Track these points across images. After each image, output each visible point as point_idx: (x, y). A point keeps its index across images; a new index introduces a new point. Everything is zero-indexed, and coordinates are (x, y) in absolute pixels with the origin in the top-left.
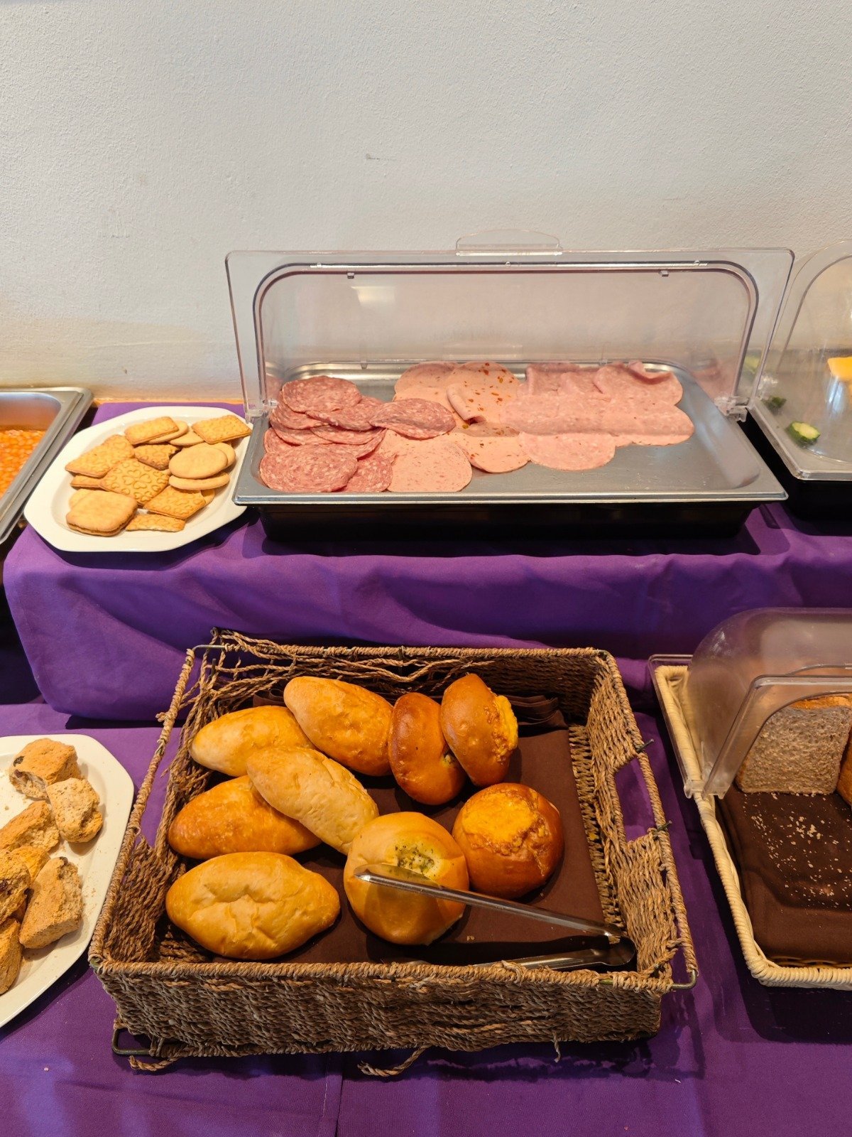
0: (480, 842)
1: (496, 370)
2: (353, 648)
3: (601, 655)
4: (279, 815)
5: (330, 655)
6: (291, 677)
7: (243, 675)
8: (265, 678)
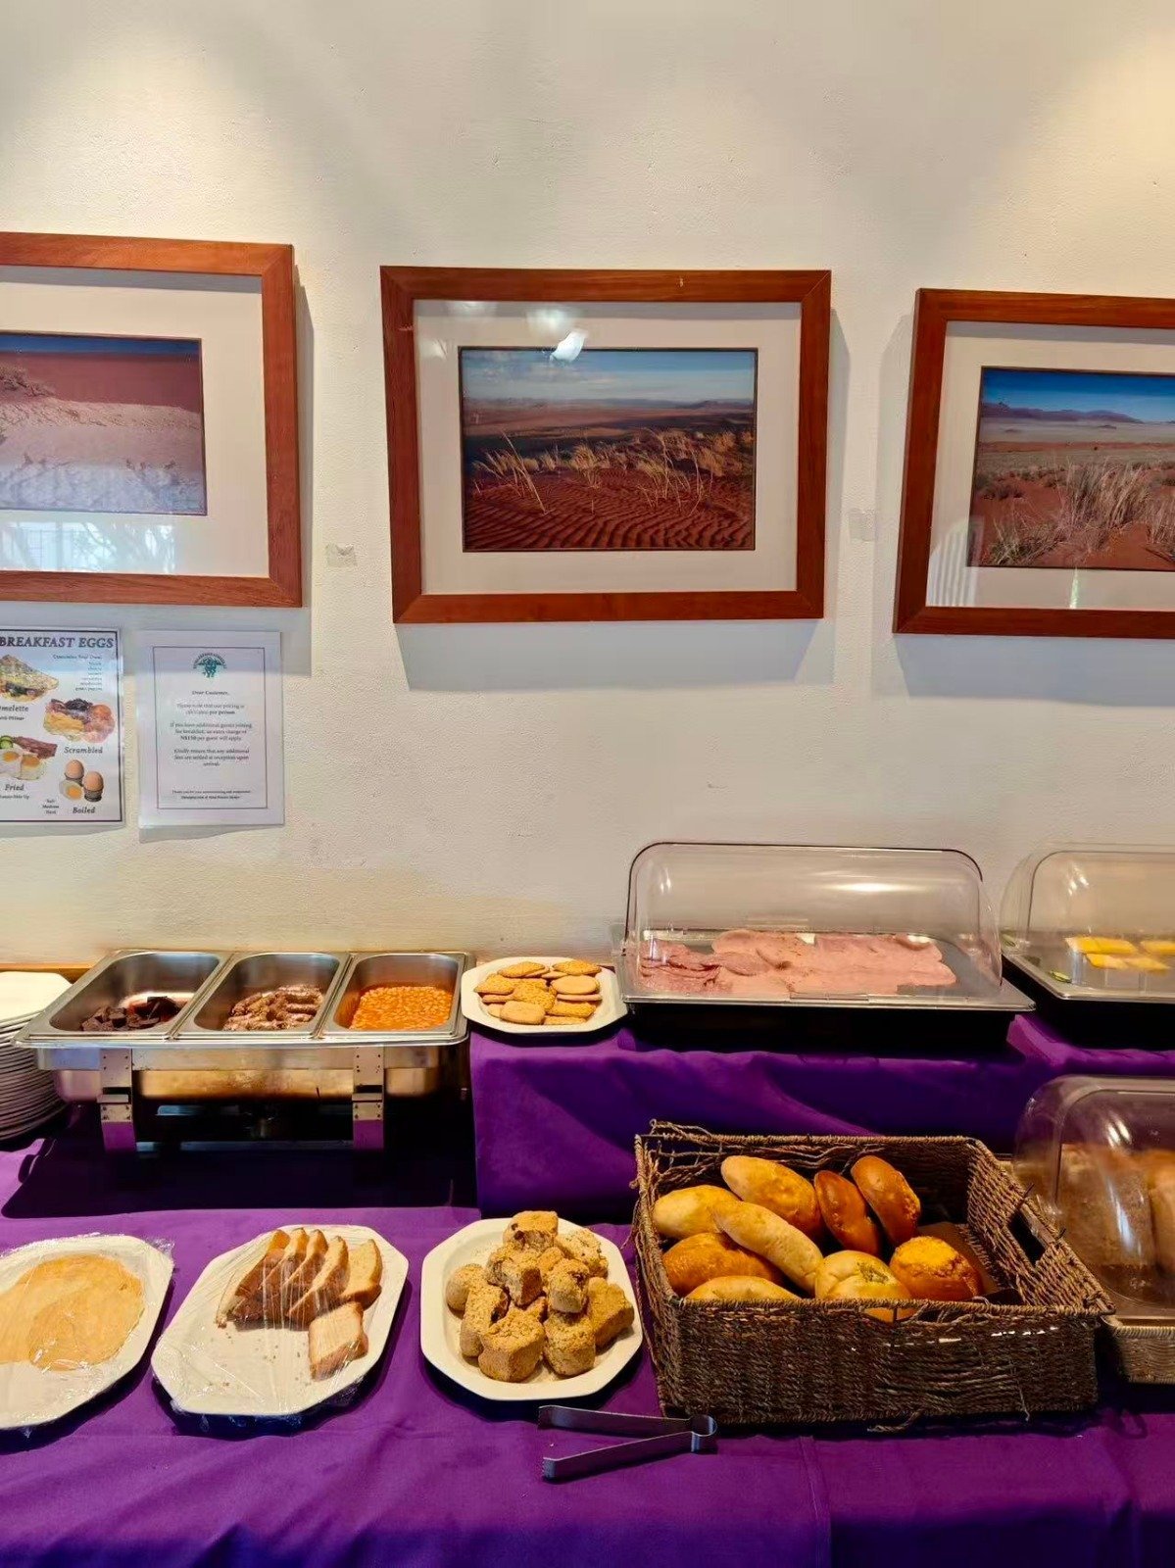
0: (919, 1269)
2: (769, 1136)
3: (971, 1142)
4: (748, 1252)
5: (750, 1144)
6: (723, 1158)
7: (679, 1161)
8: (695, 1166)
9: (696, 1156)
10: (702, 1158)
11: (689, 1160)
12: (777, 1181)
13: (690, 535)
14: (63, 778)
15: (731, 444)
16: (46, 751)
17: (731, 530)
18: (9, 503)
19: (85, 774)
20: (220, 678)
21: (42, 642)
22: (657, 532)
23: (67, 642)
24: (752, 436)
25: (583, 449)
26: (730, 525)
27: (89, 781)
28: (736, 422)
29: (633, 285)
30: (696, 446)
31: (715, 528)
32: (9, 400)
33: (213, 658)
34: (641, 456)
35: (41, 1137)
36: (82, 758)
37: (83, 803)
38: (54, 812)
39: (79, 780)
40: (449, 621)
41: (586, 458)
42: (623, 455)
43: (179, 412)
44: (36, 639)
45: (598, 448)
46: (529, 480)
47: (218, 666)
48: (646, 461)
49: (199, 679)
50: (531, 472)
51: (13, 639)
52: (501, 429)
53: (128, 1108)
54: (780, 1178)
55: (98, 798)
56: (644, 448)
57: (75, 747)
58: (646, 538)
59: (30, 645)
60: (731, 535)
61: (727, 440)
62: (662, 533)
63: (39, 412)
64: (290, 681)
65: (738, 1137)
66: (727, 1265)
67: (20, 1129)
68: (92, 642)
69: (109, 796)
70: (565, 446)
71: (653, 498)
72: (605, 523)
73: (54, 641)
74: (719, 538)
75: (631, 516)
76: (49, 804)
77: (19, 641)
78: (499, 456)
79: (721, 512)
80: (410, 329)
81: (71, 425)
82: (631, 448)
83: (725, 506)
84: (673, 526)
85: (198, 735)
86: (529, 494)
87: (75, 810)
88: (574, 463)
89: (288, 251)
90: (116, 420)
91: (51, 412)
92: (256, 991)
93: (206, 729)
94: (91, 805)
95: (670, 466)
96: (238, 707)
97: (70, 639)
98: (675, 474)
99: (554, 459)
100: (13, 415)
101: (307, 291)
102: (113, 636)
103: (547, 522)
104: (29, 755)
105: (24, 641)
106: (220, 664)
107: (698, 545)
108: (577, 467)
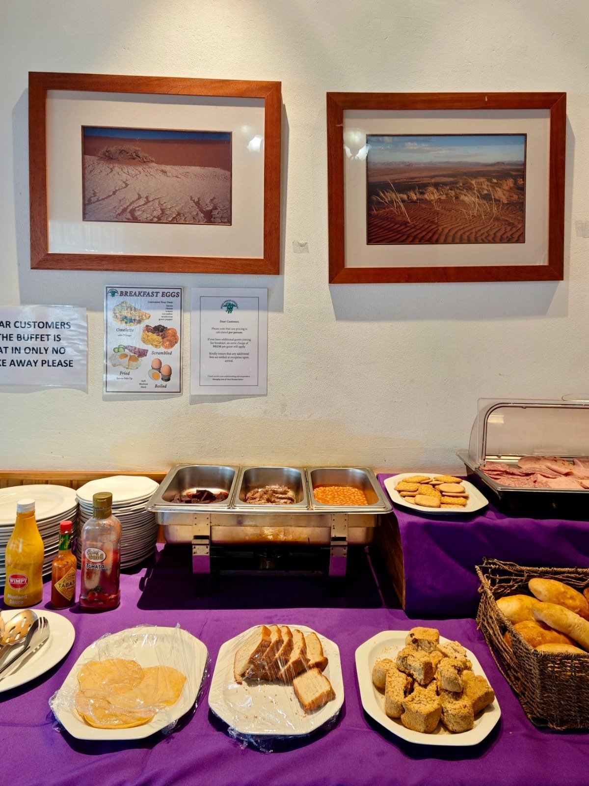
1: (560, 460)
2: (552, 568)
4: (558, 632)
5: (542, 572)
6: (528, 580)
7: (501, 581)
8: (511, 584)
9: (512, 579)
10: (514, 580)
11: (508, 581)
12: (565, 592)
13: (489, 235)
14: (151, 368)
15: (512, 185)
16: (142, 353)
17: (511, 233)
18: (129, 219)
19: (162, 366)
20: (236, 314)
21: (142, 294)
22: (472, 233)
23: (155, 294)
24: (523, 181)
25: (431, 189)
26: (511, 230)
27: (164, 370)
28: (514, 173)
29: (460, 101)
30: (492, 187)
31: (503, 231)
32: (131, 164)
33: (231, 303)
34: (462, 192)
35: (146, 568)
36: (161, 357)
37: (160, 382)
38: (145, 387)
39: (159, 369)
40: (359, 282)
41: (433, 193)
42: (453, 192)
43: (218, 170)
44: (139, 292)
45: (440, 188)
46: (402, 206)
47: (234, 307)
48: (465, 195)
49: (224, 314)
50: (403, 201)
51: (127, 292)
52: (387, 178)
53: (207, 547)
54: (567, 591)
55: (169, 380)
56: (464, 188)
57: (158, 351)
58: (465, 237)
59: (136, 296)
60: (511, 235)
61: (510, 183)
62: (474, 234)
63: (146, 171)
64: (272, 315)
65: (534, 568)
66: (548, 638)
67: (134, 562)
68: (168, 294)
69: (174, 379)
70: (422, 187)
71: (469, 215)
72: (443, 229)
73: (148, 294)
74: (505, 236)
75: (456, 225)
76: (142, 383)
77: (130, 294)
78: (386, 193)
79: (506, 223)
80: (341, 125)
81: (162, 177)
82: (458, 188)
83: (507, 219)
84: (480, 230)
85: (222, 345)
86: (402, 213)
87: (156, 386)
88: (426, 196)
89: (278, 85)
90: (186, 175)
91: (152, 171)
92: (255, 487)
93: (226, 342)
94: (164, 383)
95: (478, 198)
96: (244, 329)
97: (157, 293)
98: (481, 202)
99: (416, 194)
100: (133, 173)
101: (286, 106)
102: (179, 291)
103: (411, 229)
104: (133, 356)
105: (133, 294)
106: (235, 306)
107: (494, 241)
108: (428, 198)
